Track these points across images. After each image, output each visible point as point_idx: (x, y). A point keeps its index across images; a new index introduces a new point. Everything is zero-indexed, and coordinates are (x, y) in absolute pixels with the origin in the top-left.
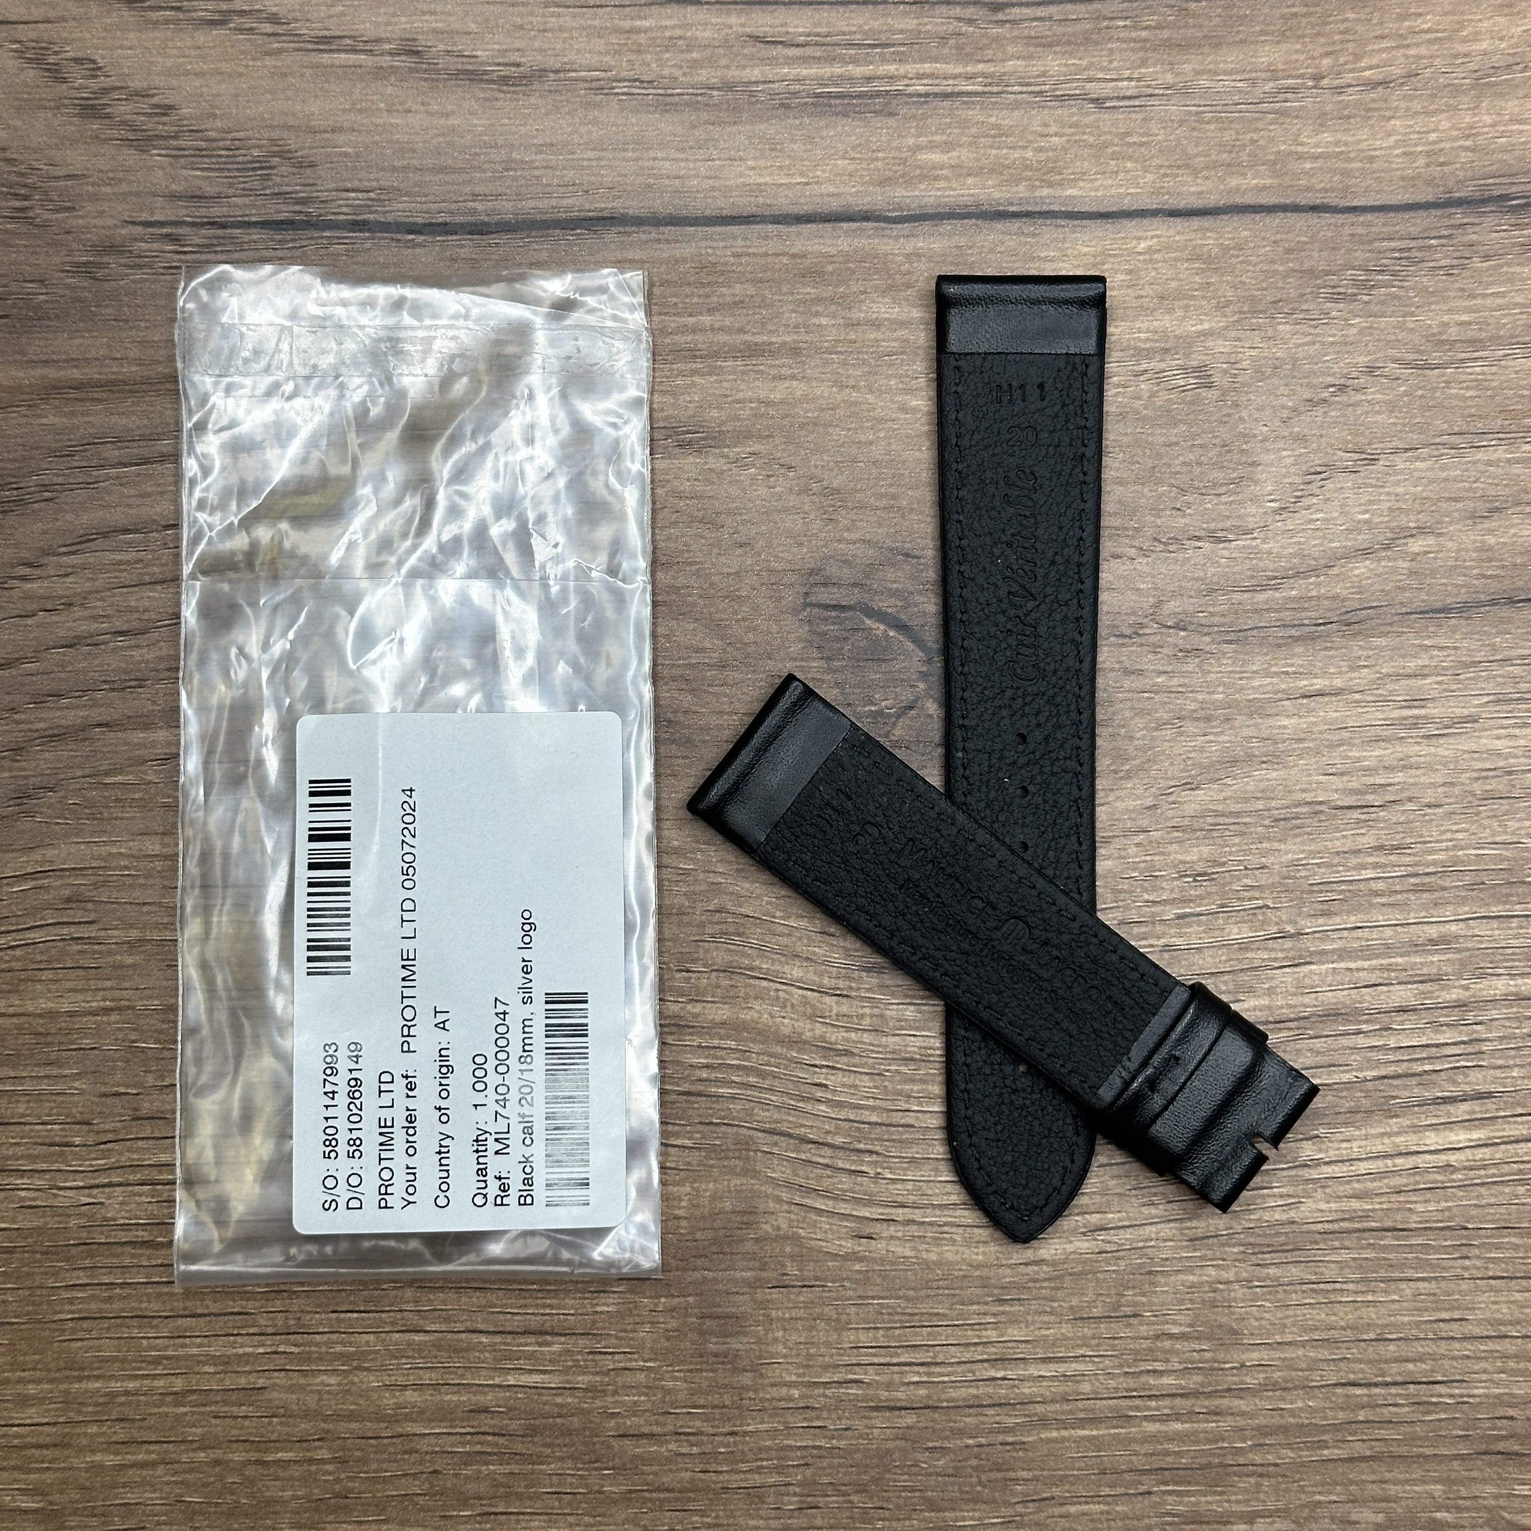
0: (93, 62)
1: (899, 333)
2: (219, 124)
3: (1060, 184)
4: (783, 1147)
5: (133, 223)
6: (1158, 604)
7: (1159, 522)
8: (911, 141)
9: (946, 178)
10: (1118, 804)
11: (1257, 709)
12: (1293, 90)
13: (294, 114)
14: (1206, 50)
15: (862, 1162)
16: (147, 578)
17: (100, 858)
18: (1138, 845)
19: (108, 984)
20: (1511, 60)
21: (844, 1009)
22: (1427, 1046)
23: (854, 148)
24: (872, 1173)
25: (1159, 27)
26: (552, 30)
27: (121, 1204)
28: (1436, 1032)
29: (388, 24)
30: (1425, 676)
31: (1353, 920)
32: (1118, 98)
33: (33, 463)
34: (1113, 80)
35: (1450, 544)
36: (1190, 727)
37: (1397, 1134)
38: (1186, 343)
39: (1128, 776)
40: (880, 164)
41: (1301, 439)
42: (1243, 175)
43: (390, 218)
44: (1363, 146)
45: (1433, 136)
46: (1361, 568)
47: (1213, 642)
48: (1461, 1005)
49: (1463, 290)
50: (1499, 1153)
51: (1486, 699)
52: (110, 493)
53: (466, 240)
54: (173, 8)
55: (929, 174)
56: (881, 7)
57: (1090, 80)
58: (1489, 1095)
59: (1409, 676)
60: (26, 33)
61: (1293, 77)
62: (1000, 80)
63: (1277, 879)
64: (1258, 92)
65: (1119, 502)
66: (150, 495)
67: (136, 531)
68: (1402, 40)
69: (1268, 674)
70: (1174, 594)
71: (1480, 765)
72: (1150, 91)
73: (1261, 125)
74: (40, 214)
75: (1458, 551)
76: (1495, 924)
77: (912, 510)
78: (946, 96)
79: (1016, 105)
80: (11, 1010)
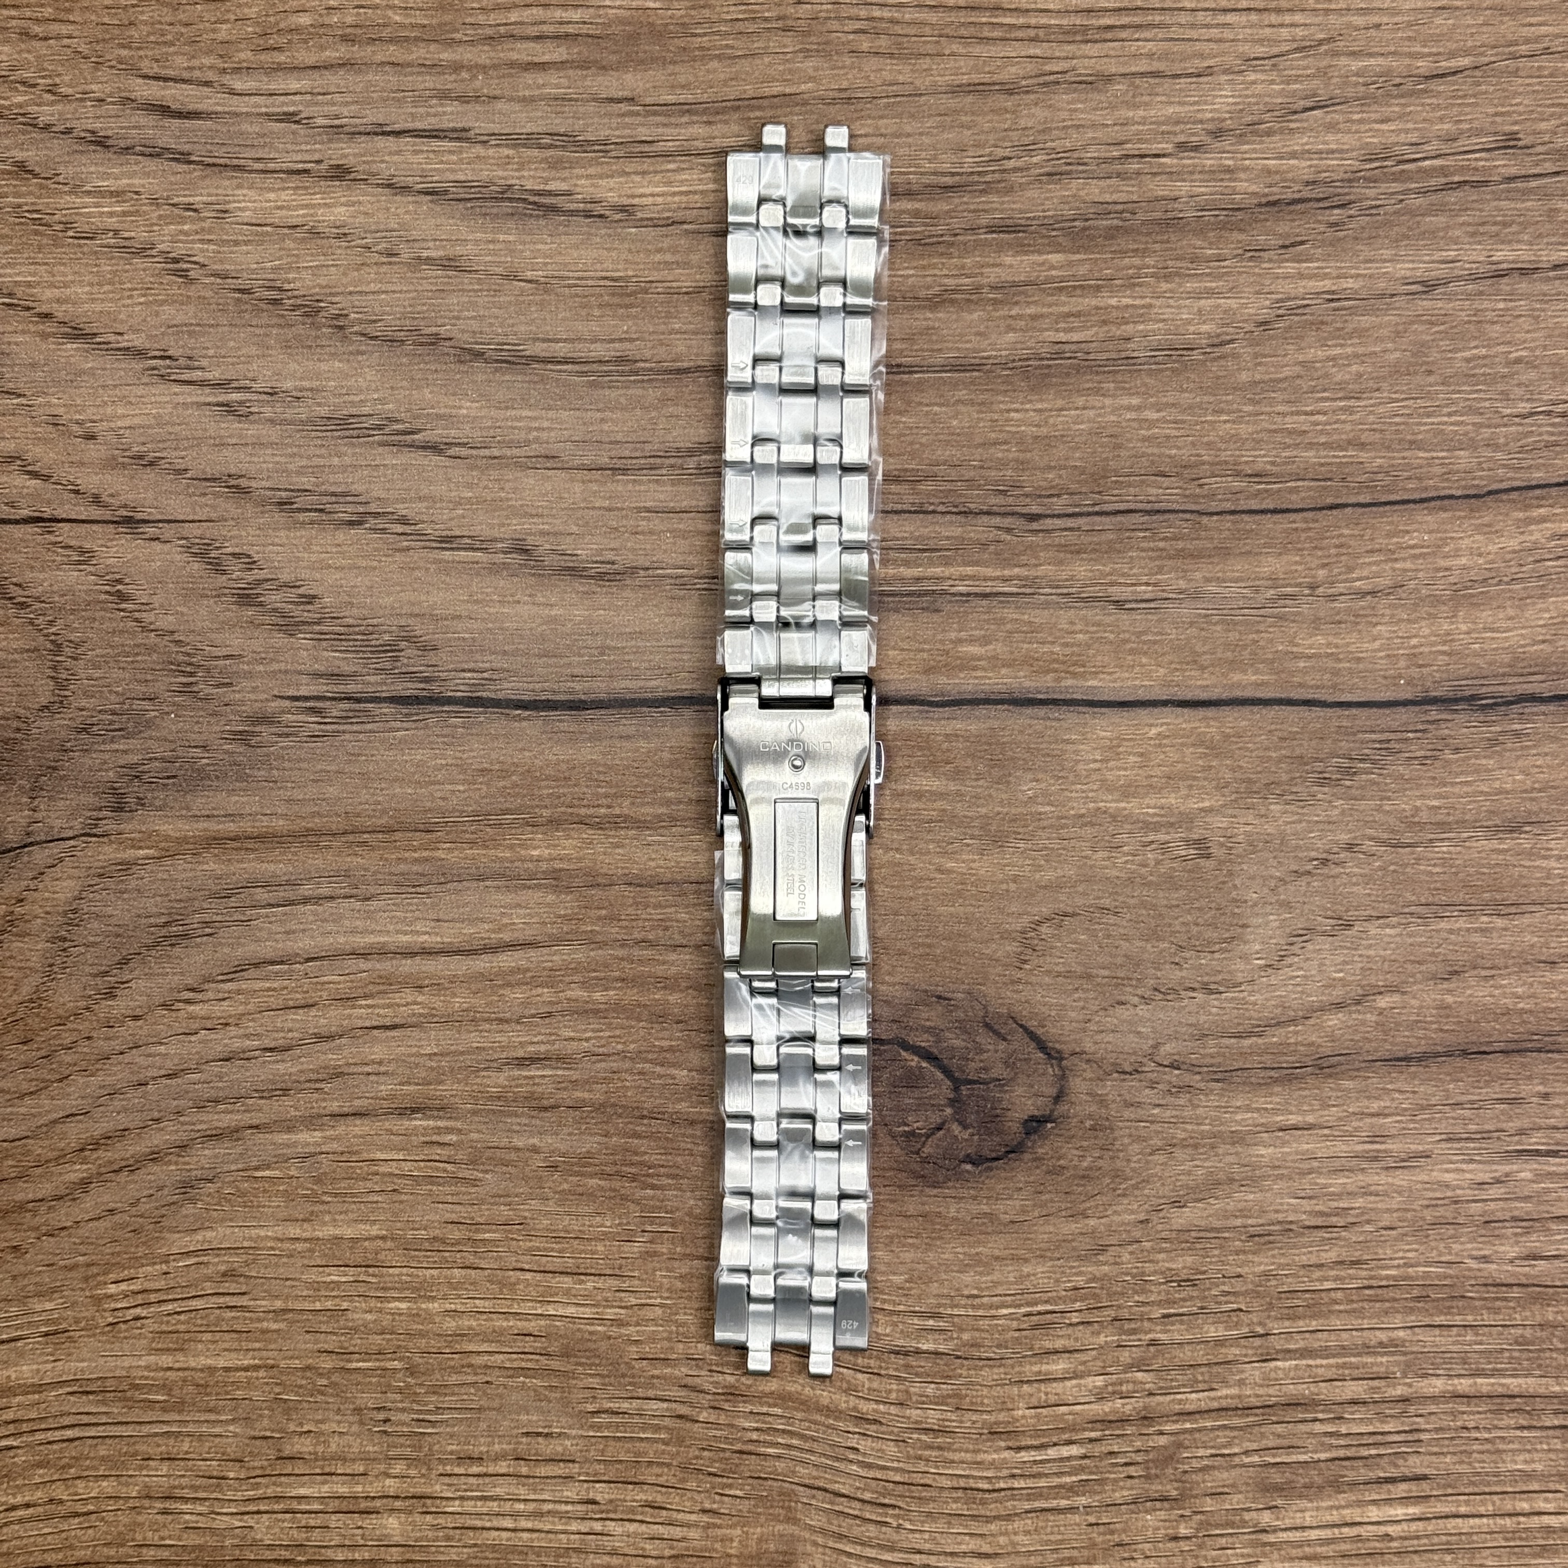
0: (249, 556)
1: (939, 804)
2: (355, 611)
3: (1083, 675)
4: (821, 1501)
5: (282, 697)
6: (1156, 1046)
7: (1159, 974)
8: (953, 635)
9: (984, 669)
10: (1115, 1218)
11: (1237, 1138)
12: (1292, 597)
13: (420, 603)
14: (1216, 560)
15: (886, 1515)
16: (291, 1003)
17: (251, 1239)
18: (1131, 1253)
19: (257, 1345)
20: (1488, 574)
21: (875, 1385)
22: (1374, 1433)
23: (902, 640)
24: (895, 1524)
25: (1175, 538)
26: (642, 533)
27: (268, 1527)
28: (1382, 1422)
29: (503, 525)
30: (1386, 1116)
31: (1314, 1324)
32: (1136, 601)
33: (196, 903)
34: (1133, 585)
35: (1414, 1002)
36: (1179, 1154)
37: (1343, 1507)
38: (1186, 819)
39: (1124, 1195)
40: (925, 655)
41: (1286, 905)
42: (1244, 672)
43: (500, 695)
44: (1352, 648)
45: (1414, 641)
46: (1334, 1020)
47: (1202, 1080)
48: (1405, 1400)
49: (1434, 778)
50: (1431, 1527)
51: (1438, 1138)
52: (260, 930)
53: (566, 715)
54: (316, 510)
55: (968, 664)
56: (930, 517)
57: (1112, 584)
58: (1425, 1477)
59: (1373, 1115)
60: (193, 530)
61: (1290, 585)
62: (1032, 582)
63: (1250, 1286)
64: (1260, 598)
65: (1126, 956)
66: (294, 932)
67: (282, 963)
68: (1391, 555)
69: (1249, 1109)
70: (1170, 1038)
71: (1431, 1195)
72: (1165, 595)
73: (1262, 627)
74: (205, 689)
75: (1421, 1007)
76: (1437, 1331)
77: (945, 959)
78: (985, 596)
79: (1046, 605)
80: (177, 1365)
